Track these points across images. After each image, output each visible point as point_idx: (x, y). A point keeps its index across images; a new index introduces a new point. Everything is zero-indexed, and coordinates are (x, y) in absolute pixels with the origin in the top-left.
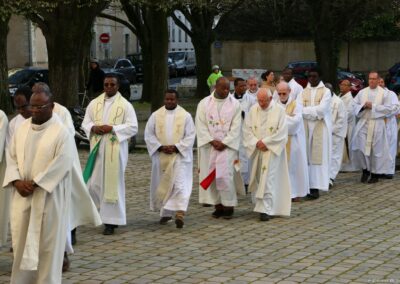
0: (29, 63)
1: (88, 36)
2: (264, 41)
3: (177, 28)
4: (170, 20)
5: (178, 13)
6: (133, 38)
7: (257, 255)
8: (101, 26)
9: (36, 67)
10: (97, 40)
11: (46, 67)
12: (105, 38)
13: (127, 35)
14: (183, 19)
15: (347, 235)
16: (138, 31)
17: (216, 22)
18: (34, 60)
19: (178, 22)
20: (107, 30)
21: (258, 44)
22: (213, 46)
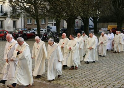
0: (64, 27)
1: (74, 22)
2: (107, 23)
3: (91, 20)
4: (89, 19)
5: (91, 18)
6: (82, 22)
7: (105, 64)
8: (77, 20)
9: (65, 28)
10: (76, 23)
11: (67, 28)
12: (77, 22)
13: (81, 22)
14: (92, 19)
15: (123, 61)
16: (83, 21)
17: (98, 19)
18: (65, 27)
19: (91, 19)
20: (77, 21)
21: (106, 23)
22: (97, 24)
